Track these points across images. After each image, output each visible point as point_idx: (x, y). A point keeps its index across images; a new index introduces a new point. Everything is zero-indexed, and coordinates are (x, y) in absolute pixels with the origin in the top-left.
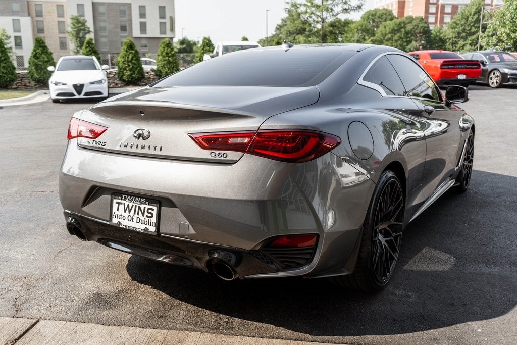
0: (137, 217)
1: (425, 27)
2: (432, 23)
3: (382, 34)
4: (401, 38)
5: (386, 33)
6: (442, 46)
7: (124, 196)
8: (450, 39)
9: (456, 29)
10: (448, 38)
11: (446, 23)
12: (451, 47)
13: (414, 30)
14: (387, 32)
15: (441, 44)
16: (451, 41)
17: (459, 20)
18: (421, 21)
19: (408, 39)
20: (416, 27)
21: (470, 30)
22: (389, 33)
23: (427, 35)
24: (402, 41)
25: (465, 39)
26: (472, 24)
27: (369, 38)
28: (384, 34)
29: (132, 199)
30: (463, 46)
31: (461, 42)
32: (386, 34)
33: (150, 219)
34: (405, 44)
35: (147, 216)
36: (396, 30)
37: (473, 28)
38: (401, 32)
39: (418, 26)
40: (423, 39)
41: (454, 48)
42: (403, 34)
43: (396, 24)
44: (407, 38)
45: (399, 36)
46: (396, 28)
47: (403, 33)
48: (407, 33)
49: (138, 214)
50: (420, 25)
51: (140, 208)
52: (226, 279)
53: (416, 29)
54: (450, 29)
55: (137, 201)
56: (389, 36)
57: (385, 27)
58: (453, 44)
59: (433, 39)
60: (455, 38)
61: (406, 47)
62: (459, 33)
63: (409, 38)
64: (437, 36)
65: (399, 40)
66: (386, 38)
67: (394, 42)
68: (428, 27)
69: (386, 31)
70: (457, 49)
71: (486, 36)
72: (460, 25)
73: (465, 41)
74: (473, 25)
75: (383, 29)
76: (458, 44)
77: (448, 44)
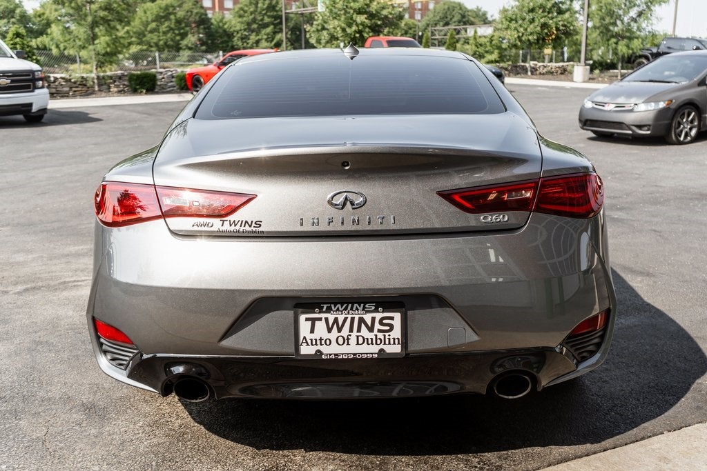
0: (358, 337)
1: (202, 14)
2: (209, 9)
3: (142, 22)
4: (171, 29)
5: (147, 21)
6: (228, 42)
7: (325, 306)
8: (238, 33)
9: (245, 19)
10: (234, 31)
11: (228, 10)
12: (240, 43)
13: (187, 17)
14: (150, 20)
15: (226, 39)
16: (239, 35)
17: (246, 6)
18: (195, 5)
19: (182, 31)
20: (189, 14)
21: (262, 20)
22: (153, 21)
23: (206, 26)
24: (174, 33)
25: (258, 32)
26: (264, 12)
27: (123, 28)
28: (145, 22)
29: (346, 309)
30: (257, 42)
31: (253, 38)
32: (147, 23)
33: (387, 334)
34: (178, 38)
35: (379, 331)
36: (163, 17)
37: (266, 18)
38: (170, 20)
39: (192, 12)
40: (201, 31)
41: (245, 44)
42: (173, 24)
43: (161, 8)
44: (179, 29)
45: (168, 26)
46: (162, 14)
47: (173, 21)
48: (178, 22)
49: (359, 330)
50: (195, 11)
51: (361, 320)
52: (511, 397)
53: (190, 16)
54: (237, 18)
55: (357, 309)
56: (154, 25)
57: (145, 12)
58: (242, 39)
59: (214, 31)
60: (245, 30)
61: (181, 42)
62: (249, 24)
63: (183, 28)
64: (219, 27)
65: (168, 32)
66: (149, 29)
67: (161, 34)
68: (206, 15)
69: (147, 17)
70: (249, 46)
71: (315, 30)
72: (249, 12)
73: (257, 35)
74: (265, 14)
75: (142, 14)
76: (249, 39)
77: (236, 39)
